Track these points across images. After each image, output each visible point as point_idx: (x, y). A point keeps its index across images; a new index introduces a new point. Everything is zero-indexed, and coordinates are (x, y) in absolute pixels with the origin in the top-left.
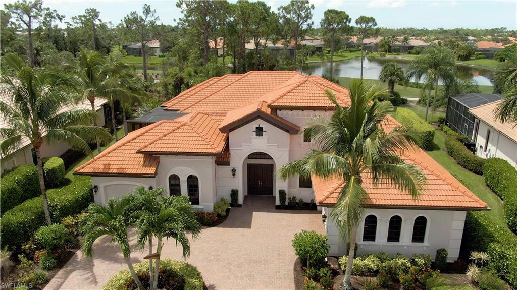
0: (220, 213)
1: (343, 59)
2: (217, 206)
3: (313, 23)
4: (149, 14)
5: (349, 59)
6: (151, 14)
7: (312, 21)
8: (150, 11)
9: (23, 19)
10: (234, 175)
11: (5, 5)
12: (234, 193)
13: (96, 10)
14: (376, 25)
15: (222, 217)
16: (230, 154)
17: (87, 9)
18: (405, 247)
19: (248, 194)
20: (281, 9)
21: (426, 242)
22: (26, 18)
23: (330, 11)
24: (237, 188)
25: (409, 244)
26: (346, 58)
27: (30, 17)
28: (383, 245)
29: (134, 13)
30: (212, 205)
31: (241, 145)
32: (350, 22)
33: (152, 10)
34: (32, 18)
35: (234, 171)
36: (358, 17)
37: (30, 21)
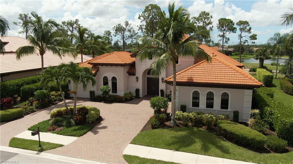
0: (126, 98)
1: (245, 58)
2: (125, 94)
3: (213, 27)
4: (127, 25)
5: (249, 58)
6: (129, 26)
7: (212, 25)
8: (128, 24)
9: (70, 29)
10: (137, 80)
11: (62, 22)
12: (137, 91)
13: (110, 31)
14: (249, 25)
15: (127, 100)
16: (135, 69)
17: (106, 31)
18: (217, 111)
19: (147, 94)
20: (193, 19)
21: (229, 110)
22: (71, 28)
23: (222, 19)
24: (139, 88)
25: (219, 110)
26: (247, 57)
27: (73, 28)
28: (203, 109)
29: (120, 24)
30: (123, 93)
31: (141, 64)
32: (234, 25)
33: (129, 24)
34: (74, 29)
35: (137, 78)
36: (238, 21)
37: (73, 30)
